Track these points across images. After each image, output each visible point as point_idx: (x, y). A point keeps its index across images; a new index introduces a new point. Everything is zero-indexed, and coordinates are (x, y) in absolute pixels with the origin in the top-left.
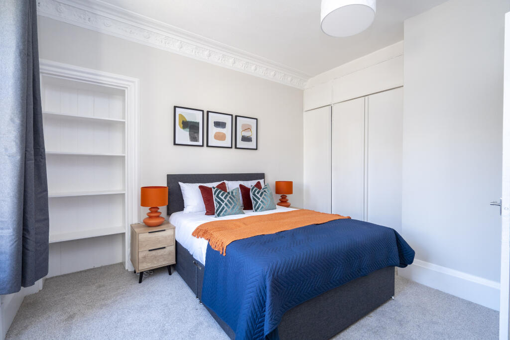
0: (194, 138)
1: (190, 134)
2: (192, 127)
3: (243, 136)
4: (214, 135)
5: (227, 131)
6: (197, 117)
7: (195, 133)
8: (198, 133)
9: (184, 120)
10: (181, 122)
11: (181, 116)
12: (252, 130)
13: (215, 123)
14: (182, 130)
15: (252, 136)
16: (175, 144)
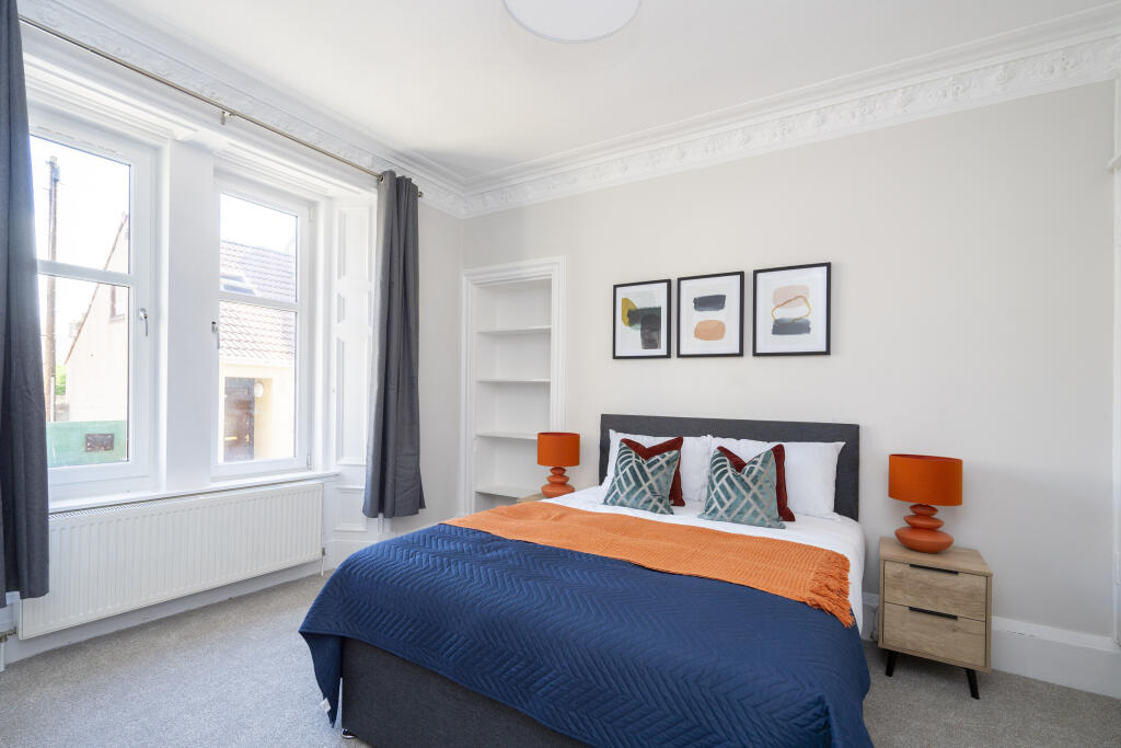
0: (649, 342)
1: (642, 335)
2: (646, 320)
3: (776, 321)
4: (693, 330)
5: (728, 315)
6: (656, 298)
7: (653, 330)
8: (658, 329)
9: (631, 307)
10: (626, 313)
11: (625, 301)
12: (809, 300)
13: (696, 301)
14: (628, 328)
15: (809, 318)
16: (615, 357)
